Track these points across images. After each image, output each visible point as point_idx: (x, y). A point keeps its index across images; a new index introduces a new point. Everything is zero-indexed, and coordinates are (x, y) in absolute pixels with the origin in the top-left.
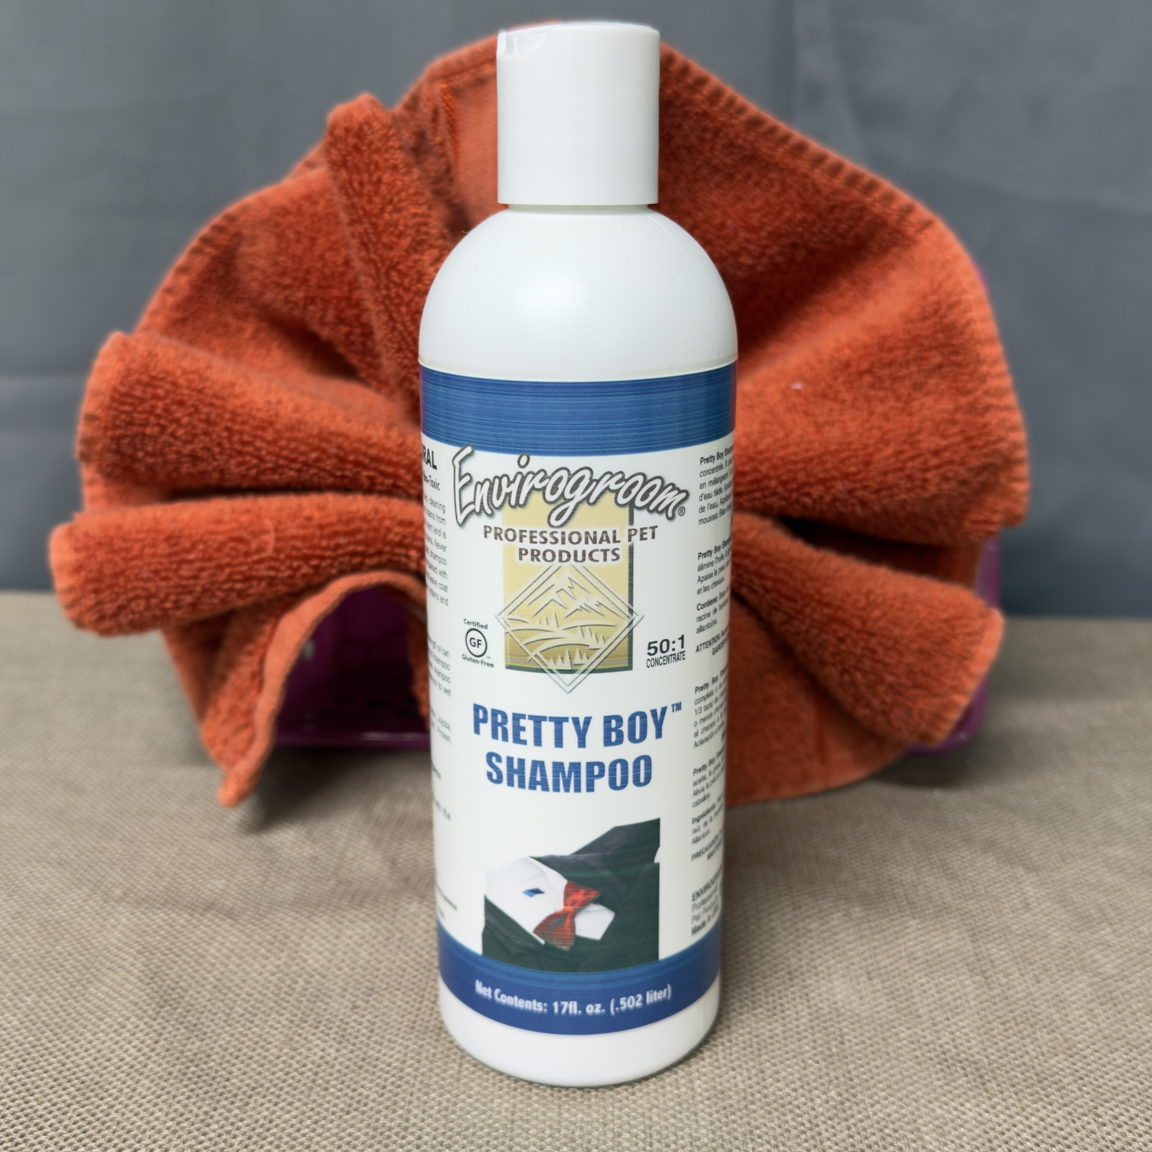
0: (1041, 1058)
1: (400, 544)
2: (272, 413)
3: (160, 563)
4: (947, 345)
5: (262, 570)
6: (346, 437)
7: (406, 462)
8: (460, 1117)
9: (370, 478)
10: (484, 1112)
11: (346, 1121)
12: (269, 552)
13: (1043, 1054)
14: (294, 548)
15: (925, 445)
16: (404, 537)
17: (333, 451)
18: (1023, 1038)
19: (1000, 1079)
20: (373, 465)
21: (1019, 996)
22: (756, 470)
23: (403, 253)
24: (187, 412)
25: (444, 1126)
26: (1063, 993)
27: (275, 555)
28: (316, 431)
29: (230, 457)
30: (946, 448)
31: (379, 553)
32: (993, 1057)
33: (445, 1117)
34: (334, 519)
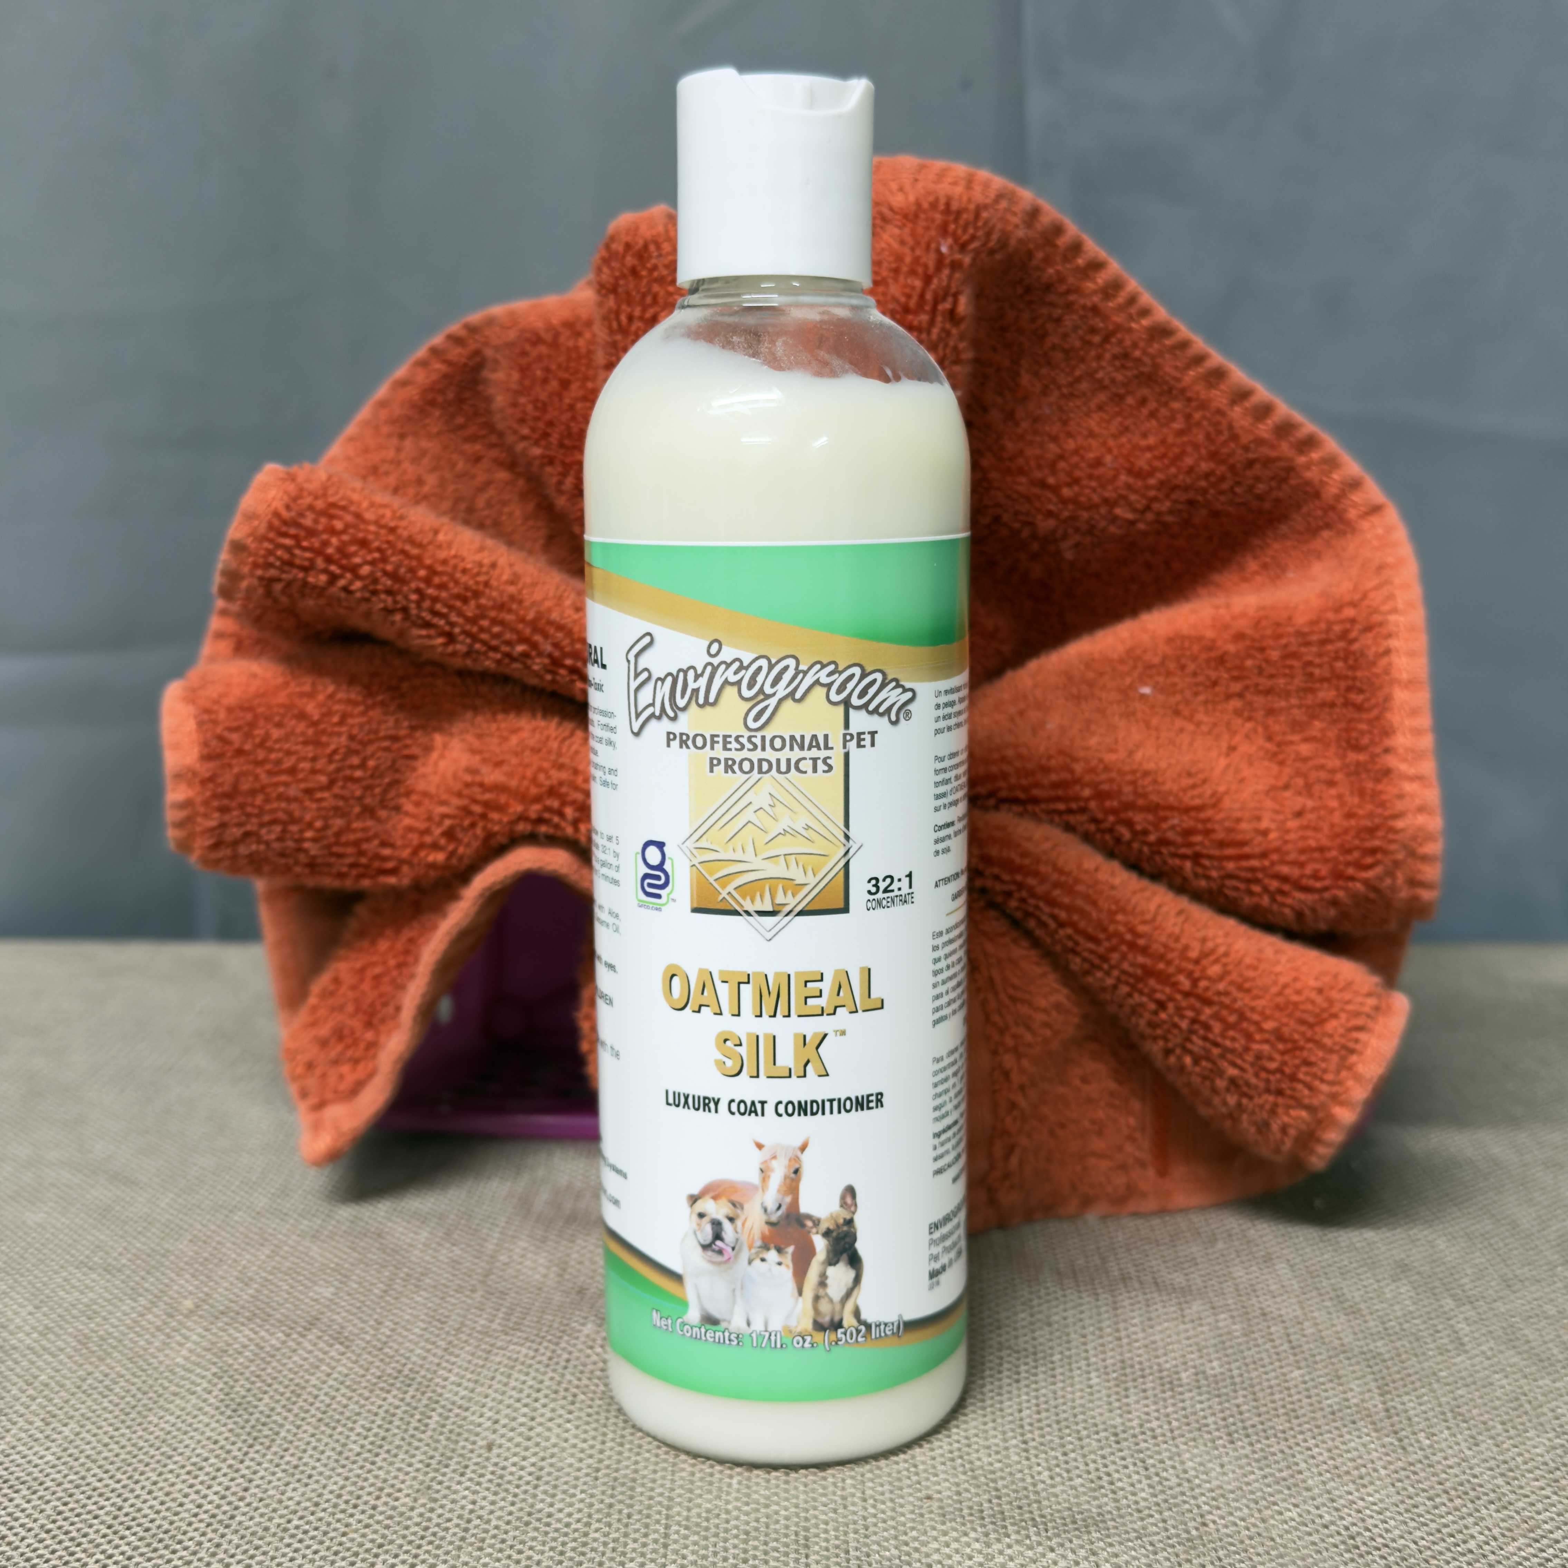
26: (1513, 1459)
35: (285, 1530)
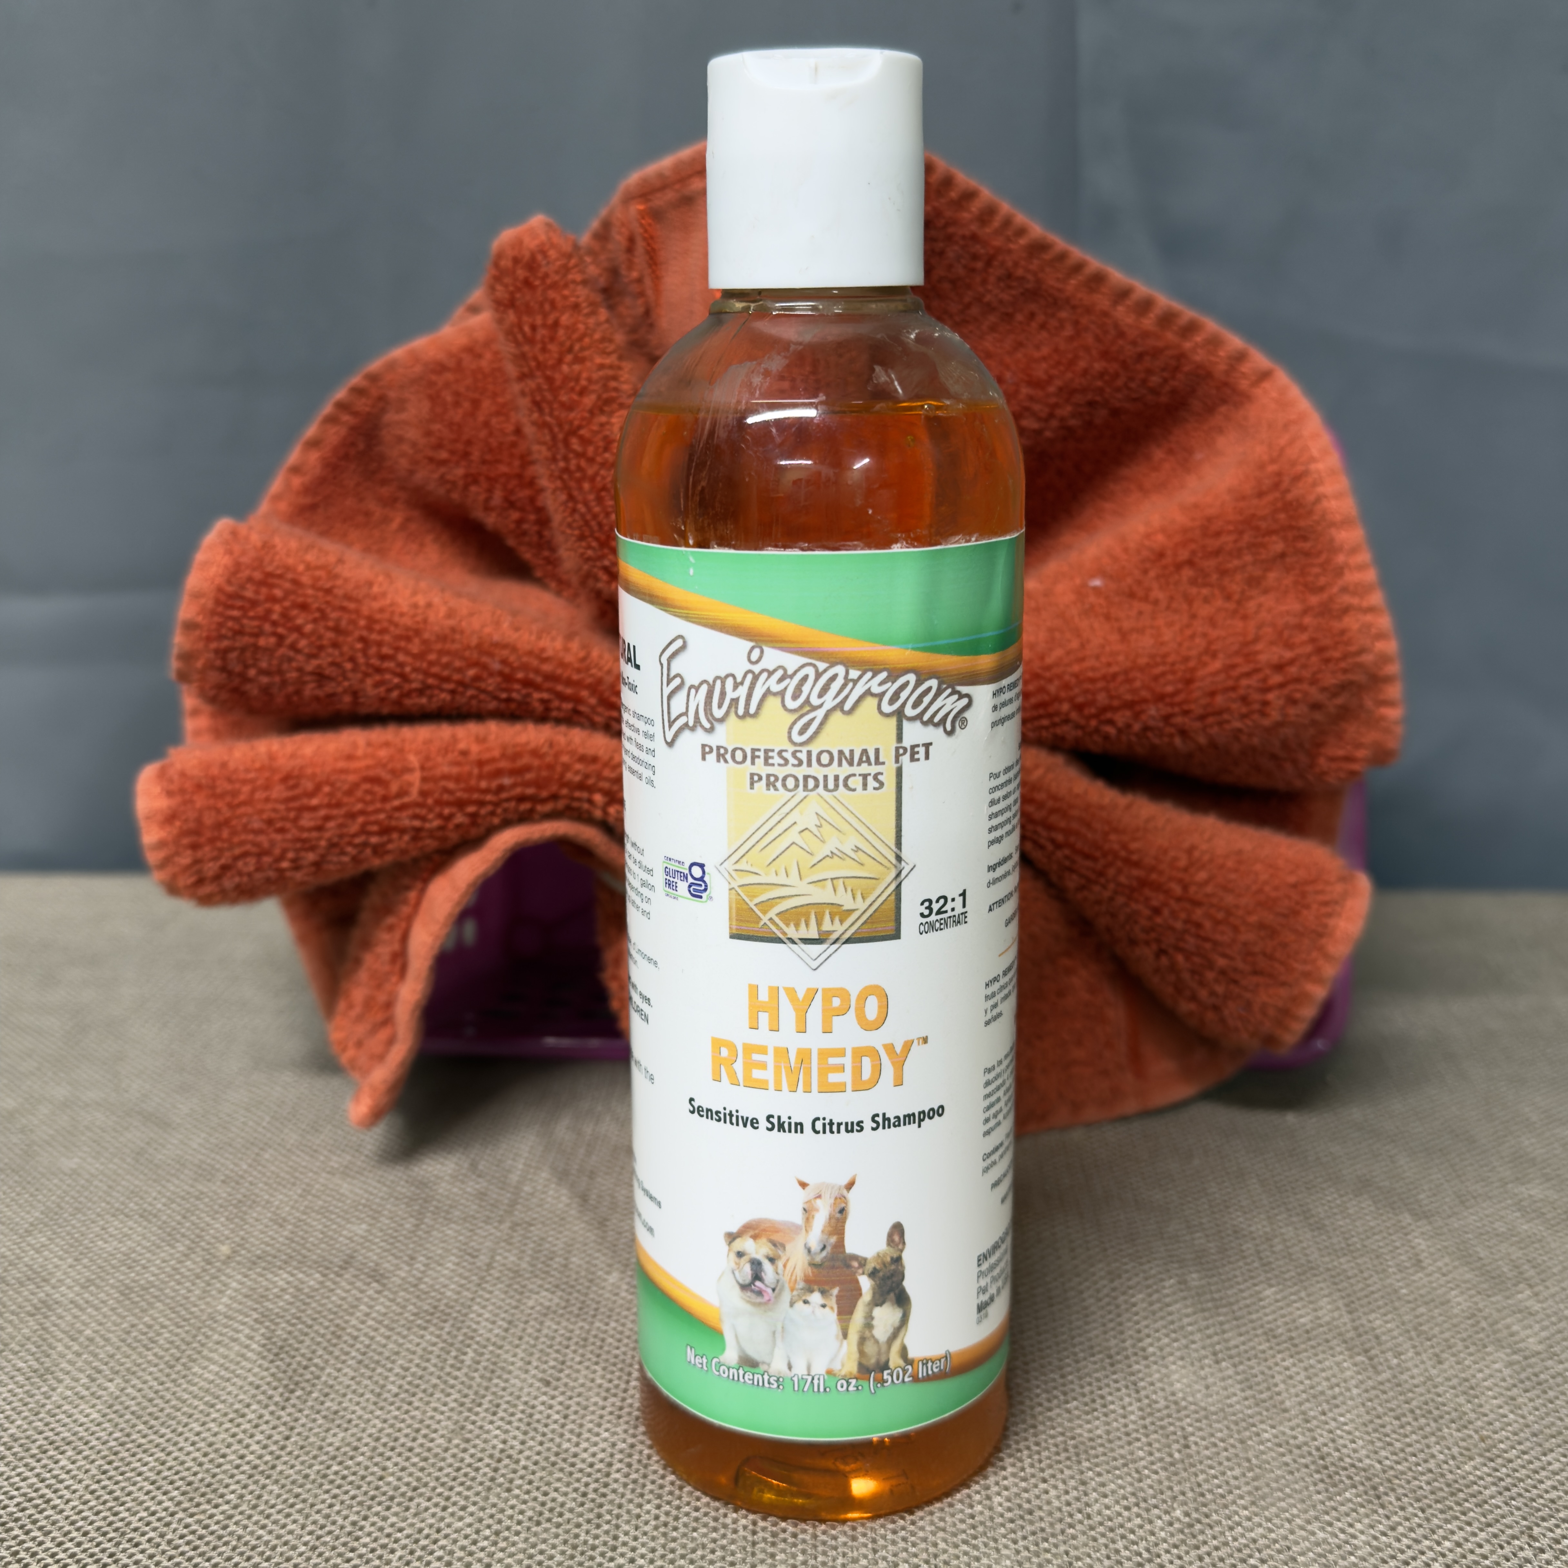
0: (1451, 1462)
1: (581, 786)
2: (419, 618)
3: (275, 811)
4: (1291, 527)
5: (405, 820)
6: (514, 649)
7: (589, 680)
8: (685, 1535)
9: (542, 701)
10: (715, 1530)
11: (535, 1535)
12: (414, 795)
13: (1454, 1458)
14: (446, 790)
15: (1263, 658)
16: (587, 776)
17: (496, 666)
18: (1425, 1437)
19: (1400, 1491)
20: (548, 685)
21: (1416, 1381)
23: (586, 415)
24: (310, 617)
25: (664, 1546)
26: (1473, 1376)
27: (420, 800)
28: (474, 641)
29: (366, 675)
30: (1292, 662)
31: (554, 797)
32: (1388, 1462)
33: (665, 1535)
34: (496, 753)
35: (325, 1476)
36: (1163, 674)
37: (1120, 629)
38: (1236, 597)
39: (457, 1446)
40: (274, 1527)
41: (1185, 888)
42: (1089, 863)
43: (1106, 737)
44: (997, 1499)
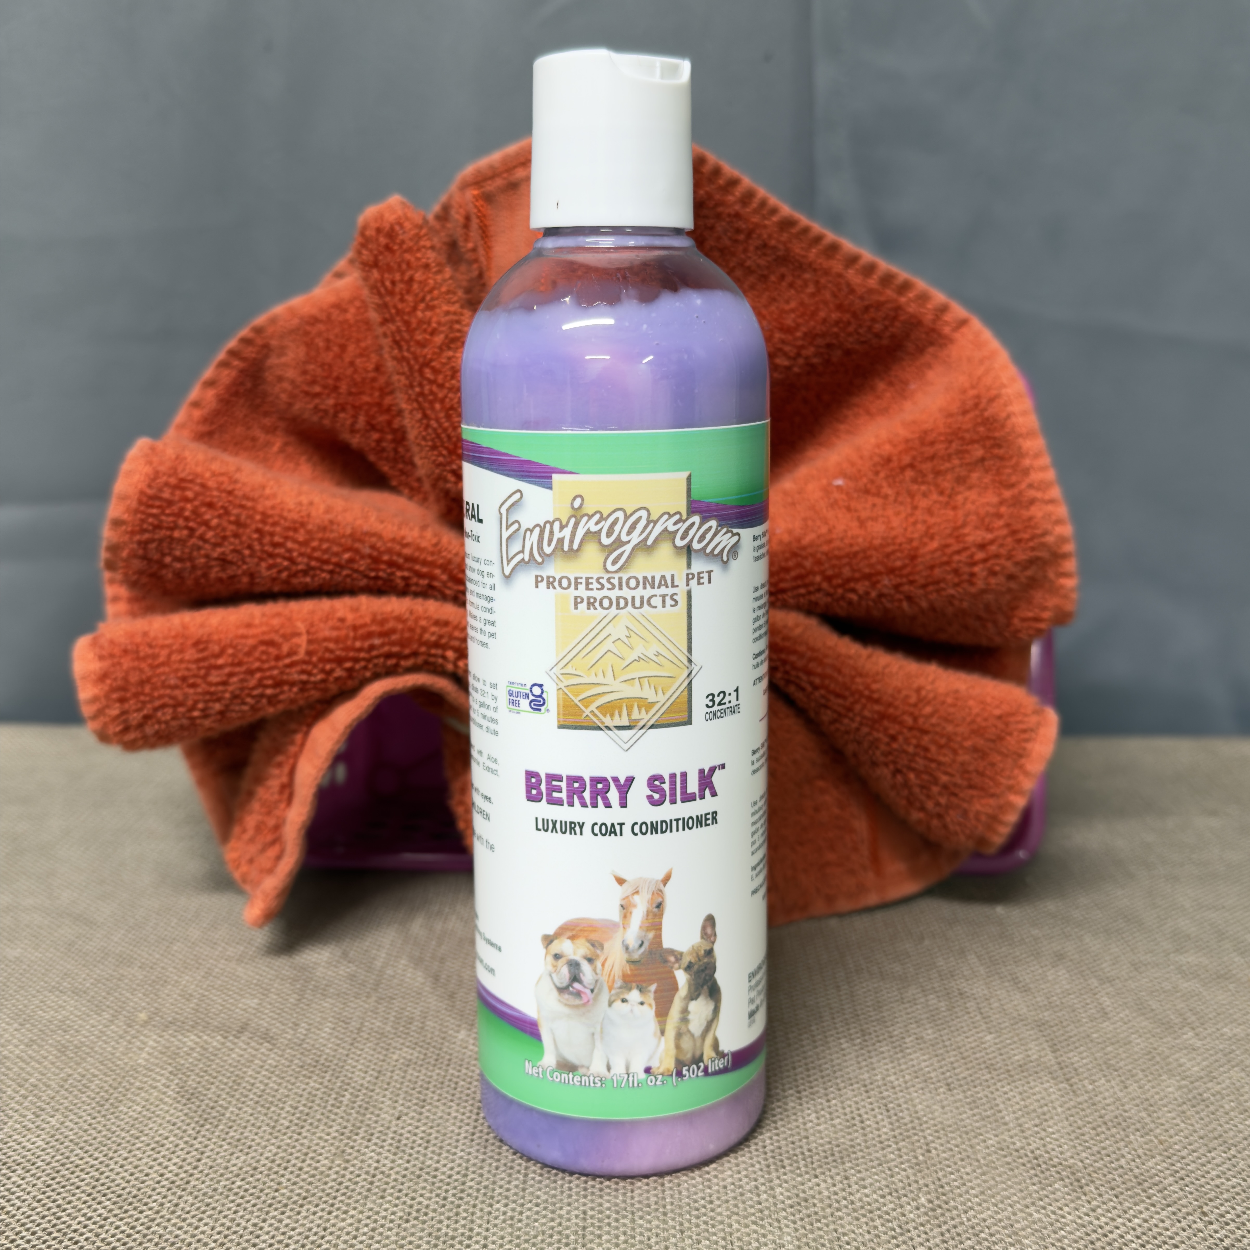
0: (1138, 1160)
1: (436, 645)
2: (304, 513)
3: (188, 669)
4: (988, 438)
5: (295, 675)
6: (379, 536)
7: (441, 561)
8: (527, 1225)
9: (404, 578)
10: (553, 1220)
11: (405, 1230)
12: (301, 655)
13: (1139, 1157)
14: (327, 650)
15: (970, 539)
16: (441, 637)
17: (367, 551)
18: (1117, 1142)
19: (1098, 1182)
20: (407, 565)
21: (1107, 1101)
22: (799, 565)
23: (437, 350)
24: (216, 513)
25: (511, 1234)
26: (1152, 1097)
27: (307, 658)
28: (348, 531)
29: (261, 559)
30: (992, 542)
31: (415, 654)
32: (1087, 1161)
33: (511, 1226)
34: (368, 620)
35: (230, 1190)
36: (893, 552)
37: (859, 519)
38: (948, 492)
39: (339, 1165)
40: (189, 1228)
41: (915, 719)
42: (840, 701)
43: (850, 603)
44: (778, 1190)
